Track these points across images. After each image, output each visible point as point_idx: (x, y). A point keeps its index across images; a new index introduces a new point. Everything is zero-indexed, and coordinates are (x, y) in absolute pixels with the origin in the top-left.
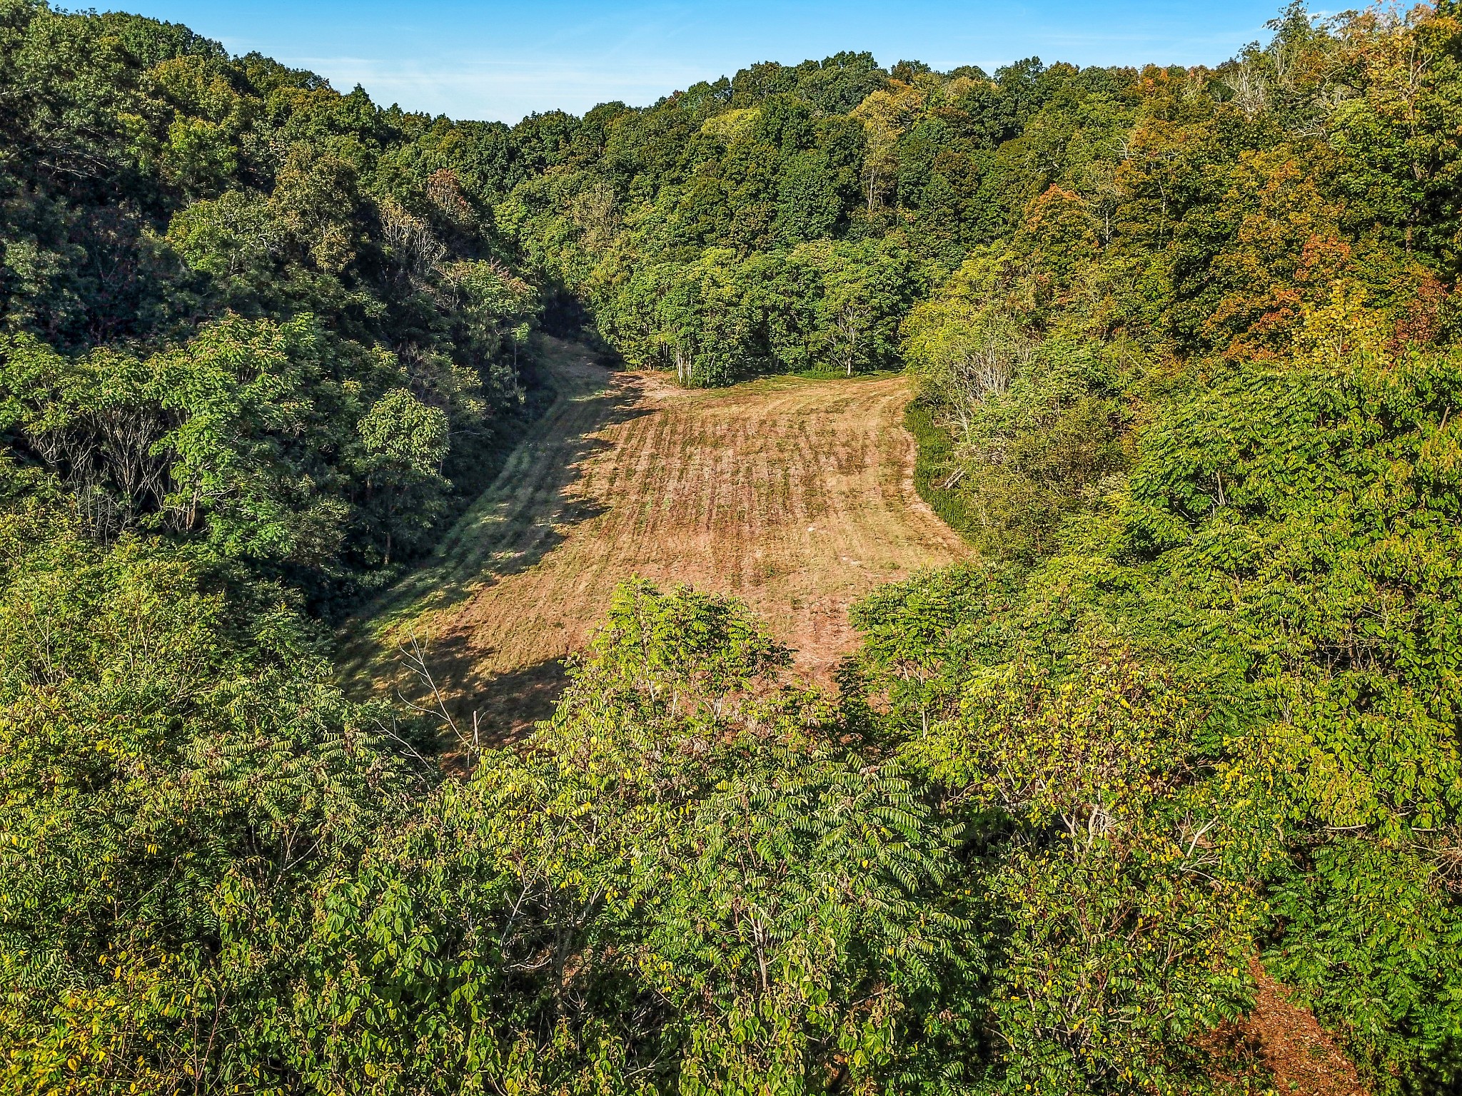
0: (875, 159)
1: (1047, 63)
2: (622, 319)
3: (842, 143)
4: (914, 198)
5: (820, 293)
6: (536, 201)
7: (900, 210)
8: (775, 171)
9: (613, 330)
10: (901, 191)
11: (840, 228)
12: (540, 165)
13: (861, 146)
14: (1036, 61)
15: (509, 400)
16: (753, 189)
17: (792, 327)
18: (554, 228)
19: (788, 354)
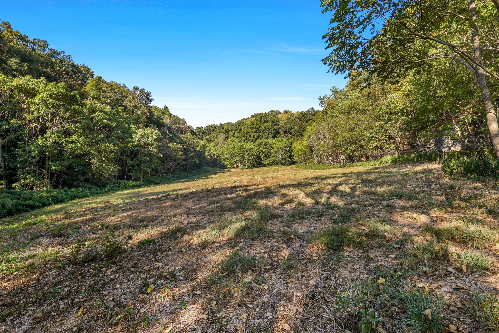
0: (281, 123)
1: (315, 110)
2: (226, 157)
3: (273, 121)
4: (291, 131)
5: (272, 148)
6: (209, 141)
7: (288, 135)
8: (260, 127)
9: (224, 160)
10: (288, 130)
11: (275, 137)
12: (210, 134)
13: (278, 122)
14: (313, 108)
15: (194, 162)
16: (255, 130)
17: (266, 156)
18: (212, 144)
19: (265, 162)
